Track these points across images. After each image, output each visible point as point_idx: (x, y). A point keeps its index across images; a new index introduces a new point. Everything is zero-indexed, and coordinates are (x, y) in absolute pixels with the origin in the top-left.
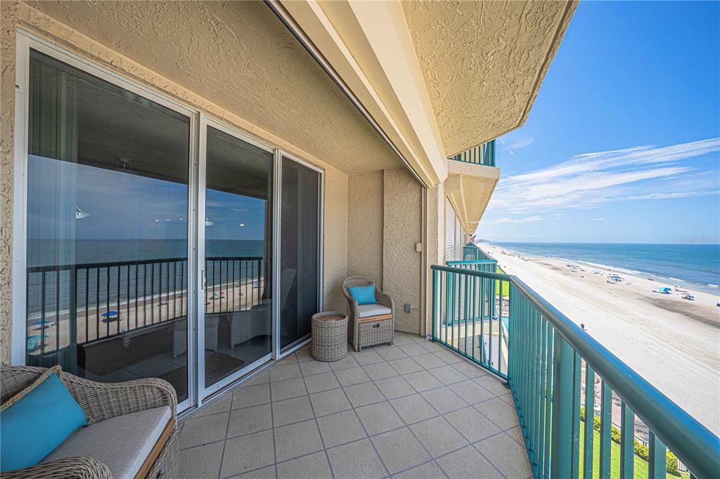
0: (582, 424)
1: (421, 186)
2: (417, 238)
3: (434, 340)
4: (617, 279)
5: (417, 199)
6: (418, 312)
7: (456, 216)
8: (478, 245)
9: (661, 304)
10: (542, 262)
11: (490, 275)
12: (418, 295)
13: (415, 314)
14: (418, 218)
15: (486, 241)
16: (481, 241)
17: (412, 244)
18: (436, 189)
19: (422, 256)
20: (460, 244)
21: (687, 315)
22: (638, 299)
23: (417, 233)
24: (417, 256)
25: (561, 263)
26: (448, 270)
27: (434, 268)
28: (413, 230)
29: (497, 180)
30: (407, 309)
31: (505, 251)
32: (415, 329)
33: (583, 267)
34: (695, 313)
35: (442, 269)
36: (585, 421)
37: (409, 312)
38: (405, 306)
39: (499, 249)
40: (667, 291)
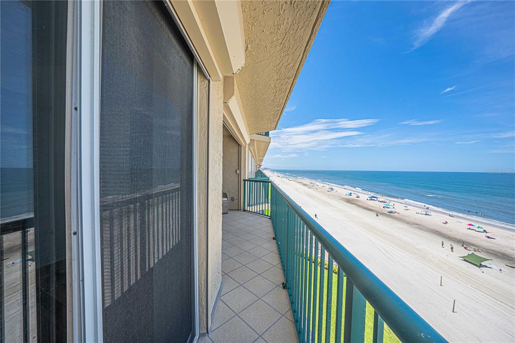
0: (313, 264)
1: (239, 145)
2: (237, 168)
3: (244, 210)
4: (332, 189)
5: (237, 151)
6: (237, 200)
7: (252, 156)
8: (264, 171)
9: (349, 201)
10: (299, 181)
11: (266, 182)
12: (237, 193)
13: (236, 201)
14: (237, 158)
15: (268, 169)
16: (266, 169)
17: (235, 170)
18: (245, 147)
19: (239, 175)
20: (254, 170)
21: (357, 205)
22: (340, 199)
23: (237, 165)
24: (237, 175)
25: (307, 181)
26: (250, 181)
27: (245, 180)
28: (235, 164)
29: (270, 142)
30: (232, 199)
31: (279, 175)
32: (237, 208)
33: (318, 184)
34: (360, 204)
35: (247, 180)
36: (314, 263)
37: (234, 200)
38: (232, 198)
39: (276, 174)
40: (350, 194)
